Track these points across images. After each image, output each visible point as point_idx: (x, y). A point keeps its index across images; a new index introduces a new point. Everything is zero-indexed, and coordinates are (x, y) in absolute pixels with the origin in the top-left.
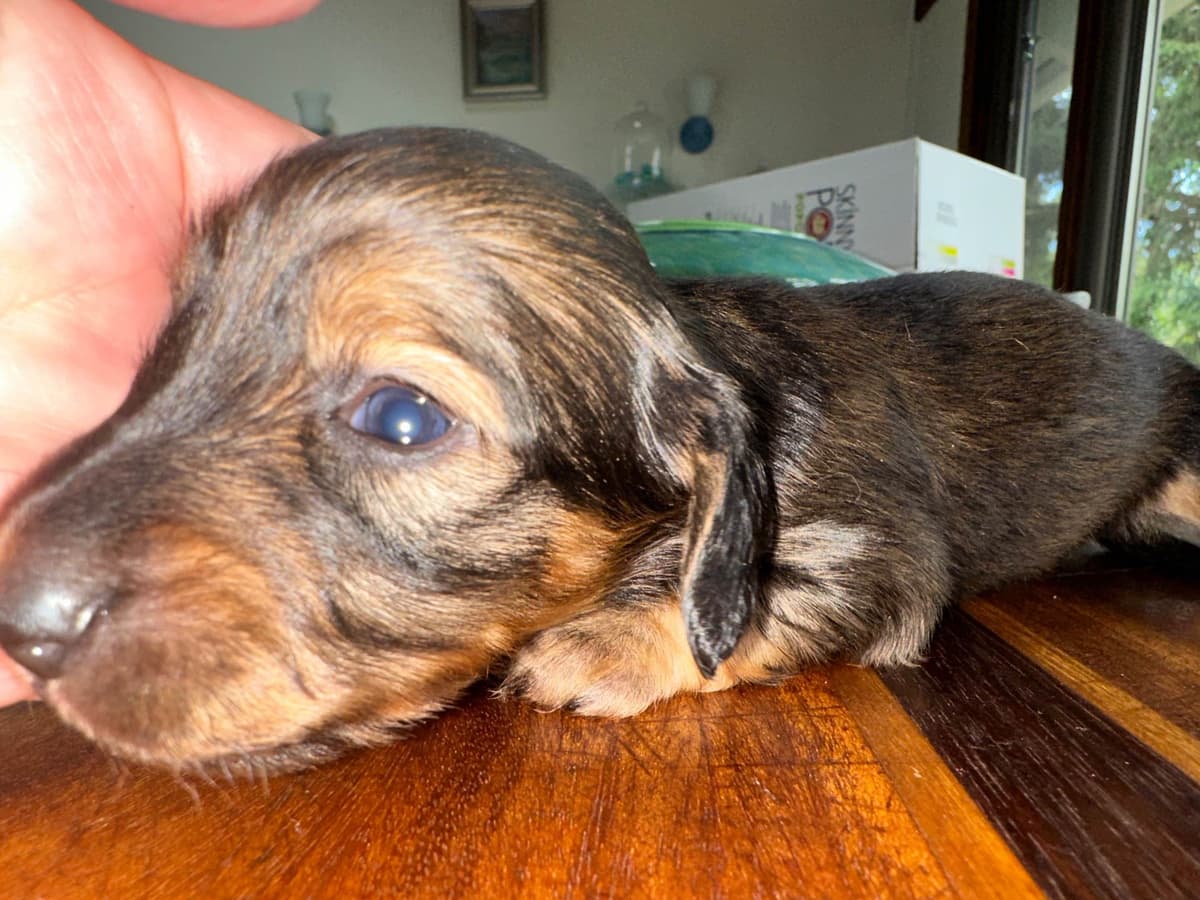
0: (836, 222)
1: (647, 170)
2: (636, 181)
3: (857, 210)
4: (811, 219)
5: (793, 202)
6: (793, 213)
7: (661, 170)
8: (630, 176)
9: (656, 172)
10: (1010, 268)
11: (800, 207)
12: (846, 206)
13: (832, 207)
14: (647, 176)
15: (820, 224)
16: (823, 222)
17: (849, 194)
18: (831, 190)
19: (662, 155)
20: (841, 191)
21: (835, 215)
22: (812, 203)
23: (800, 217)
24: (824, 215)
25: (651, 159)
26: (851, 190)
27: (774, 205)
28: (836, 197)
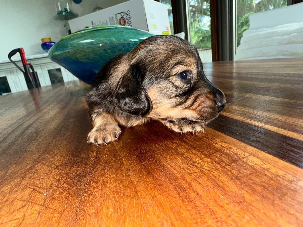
0: (127, 21)
1: (66, 10)
2: (64, 13)
3: (131, 17)
4: (120, 20)
5: (114, 16)
6: (115, 19)
7: (70, 9)
8: (61, 12)
9: (69, 10)
10: (167, 28)
11: (116, 17)
12: (128, 16)
13: (125, 17)
14: (66, 12)
15: (122, 21)
16: (123, 21)
17: (128, 13)
18: (123, 12)
19: (69, 5)
20: (126, 12)
21: (126, 19)
22: (119, 16)
23: (117, 20)
24: (123, 19)
25: (66, 6)
26: (128, 12)
27: (109, 18)
28: (125, 14)
